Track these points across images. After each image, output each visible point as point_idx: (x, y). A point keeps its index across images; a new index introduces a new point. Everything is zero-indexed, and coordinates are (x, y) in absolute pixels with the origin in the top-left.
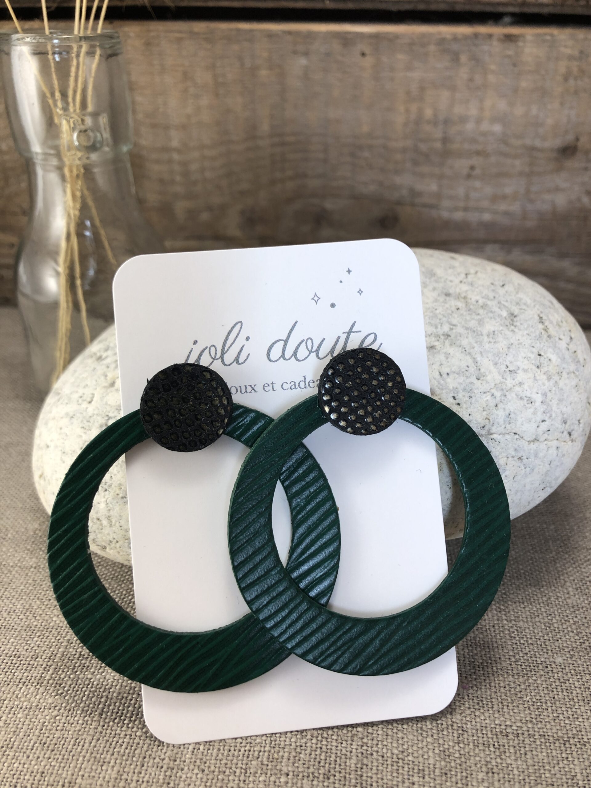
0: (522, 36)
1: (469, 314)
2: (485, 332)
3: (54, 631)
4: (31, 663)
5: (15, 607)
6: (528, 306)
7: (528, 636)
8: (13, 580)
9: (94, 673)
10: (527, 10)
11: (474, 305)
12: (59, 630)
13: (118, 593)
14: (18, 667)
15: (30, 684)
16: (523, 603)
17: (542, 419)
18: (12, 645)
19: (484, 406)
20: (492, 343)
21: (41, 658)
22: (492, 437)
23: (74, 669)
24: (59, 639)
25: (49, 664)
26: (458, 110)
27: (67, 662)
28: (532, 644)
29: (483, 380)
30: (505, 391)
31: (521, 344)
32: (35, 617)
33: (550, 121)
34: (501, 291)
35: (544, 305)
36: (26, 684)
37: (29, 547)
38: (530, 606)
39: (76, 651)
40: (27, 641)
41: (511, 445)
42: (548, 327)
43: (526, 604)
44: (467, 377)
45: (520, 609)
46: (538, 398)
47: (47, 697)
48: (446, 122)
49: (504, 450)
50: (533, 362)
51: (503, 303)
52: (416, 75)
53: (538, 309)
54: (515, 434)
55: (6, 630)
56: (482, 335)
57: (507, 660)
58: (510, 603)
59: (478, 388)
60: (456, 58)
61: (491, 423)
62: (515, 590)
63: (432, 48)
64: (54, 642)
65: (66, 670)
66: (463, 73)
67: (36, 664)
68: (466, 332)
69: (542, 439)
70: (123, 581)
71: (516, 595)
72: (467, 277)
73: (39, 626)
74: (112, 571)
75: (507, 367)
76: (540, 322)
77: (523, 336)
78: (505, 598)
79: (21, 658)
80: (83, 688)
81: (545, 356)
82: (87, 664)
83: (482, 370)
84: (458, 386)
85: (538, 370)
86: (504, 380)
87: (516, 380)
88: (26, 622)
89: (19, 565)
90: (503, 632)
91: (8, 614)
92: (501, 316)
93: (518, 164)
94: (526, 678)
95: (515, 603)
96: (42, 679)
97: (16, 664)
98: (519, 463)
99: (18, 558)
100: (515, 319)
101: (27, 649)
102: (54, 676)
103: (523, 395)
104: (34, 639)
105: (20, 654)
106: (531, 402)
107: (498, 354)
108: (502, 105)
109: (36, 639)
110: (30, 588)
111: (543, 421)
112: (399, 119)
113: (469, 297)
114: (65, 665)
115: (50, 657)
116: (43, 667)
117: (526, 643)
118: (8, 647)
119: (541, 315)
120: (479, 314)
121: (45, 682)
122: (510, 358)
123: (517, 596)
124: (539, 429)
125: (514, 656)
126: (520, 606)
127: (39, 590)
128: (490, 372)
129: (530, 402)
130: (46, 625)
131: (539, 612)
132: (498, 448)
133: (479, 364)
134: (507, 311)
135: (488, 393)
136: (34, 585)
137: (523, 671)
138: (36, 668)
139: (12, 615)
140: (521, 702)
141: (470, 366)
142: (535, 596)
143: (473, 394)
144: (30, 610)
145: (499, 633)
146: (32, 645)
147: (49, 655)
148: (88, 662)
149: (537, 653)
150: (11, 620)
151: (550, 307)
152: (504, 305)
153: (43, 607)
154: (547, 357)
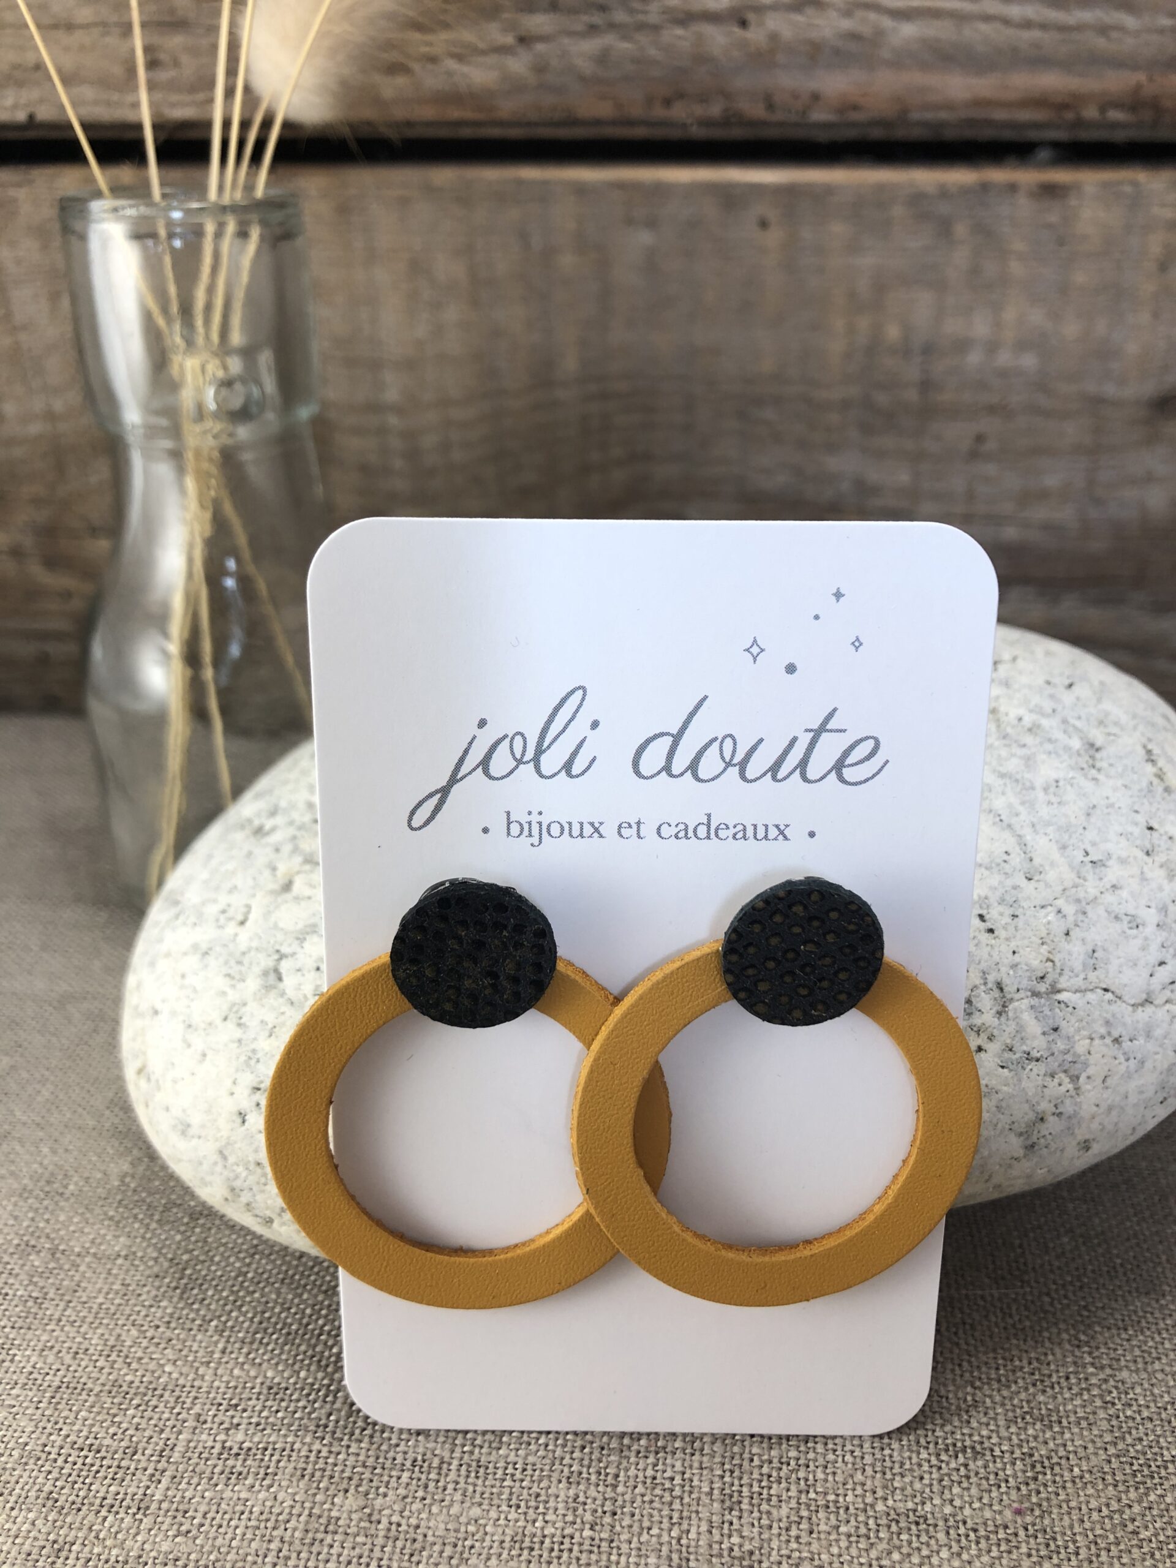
0: (1076, 187)
1: (1005, 745)
2: (1039, 782)
3: (167, 1394)
4: (124, 1464)
5: (87, 1342)
6: (1122, 729)
7: (1142, 1402)
8: (83, 1285)
9: (253, 1487)
10: (1085, 135)
11: (1013, 727)
12: (177, 1393)
13: (296, 1314)
14: (98, 1472)
15: (122, 1510)
16: (1126, 1330)
17: (1160, 958)
18: (84, 1425)
19: (1044, 934)
20: (1056, 805)
21: (143, 1454)
22: (1060, 997)
23: (211, 1479)
24: (179, 1414)
25: (160, 1466)
26: (953, 326)
27: (197, 1464)
28: (1151, 1420)
29: (1038, 881)
30: (1084, 903)
31: (1112, 806)
32: (129, 1364)
33: (1132, 348)
34: (1068, 698)
35: (1153, 725)
36: (114, 1509)
37: (111, 1213)
38: (1141, 1338)
39: (215, 1441)
40: (115, 1416)
41: (1097, 1013)
42: (1165, 770)
43: (1131, 1332)
44: (1006, 874)
45: (1119, 1341)
46: (1151, 917)
47: (157, 1540)
48: (929, 350)
49: (1084, 1023)
50: (1138, 842)
51: (1072, 721)
52: (867, 261)
53: (1143, 734)
54: (1106, 990)
55: (70, 1391)
56: (1033, 788)
57: (1101, 1452)
58: (1098, 1329)
59: (1029, 898)
60: (945, 229)
61: (1058, 971)
62: (1106, 1301)
63: (898, 211)
64: (169, 1420)
65: (195, 1481)
66: (961, 257)
67: (132, 1467)
68: (1001, 782)
69: (1159, 1001)
70: (305, 1286)
71: (1109, 1311)
72: (995, 670)
73: (137, 1383)
74: (281, 1265)
75: (1087, 854)
76: (1147, 761)
77: (1115, 789)
78: (1088, 1317)
79: (103, 1454)
80: (231, 1519)
81: (1162, 831)
82: (239, 1468)
83: (1037, 861)
84: (990, 894)
85: (1149, 860)
86: (1081, 881)
87: (1105, 880)
88: (110, 1374)
89: (92, 1251)
90: (1088, 1390)
91: (74, 1358)
92: (1070, 749)
93: (1072, 431)
94: (1142, 1491)
95: (1109, 1328)
96: (147, 1498)
97: (92, 1465)
98: (1114, 1050)
99: (91, 1237)
100: (1098, 755)
101: (115, 1434)
102: (170, 1493)
103: (1121, 910)
104: (128, 1412)
105: (101, 1445)
106: (1136, 924)
107: (1067, 829)
108: (1037, 317)
109: (131, 1412)
110: (117, 1301)
111: (1162, 963)
112: (836, 347)
113: (1002, 709)
114: (193, 1471)
115: (163, 1451)
116: (150, 1471)
117: (1138, 1418)
118: (76, 1428)
119: (1150, 747)
120: (1024, 746)
121: (154, 1506)
122: (1091, 835)
123: (1112, 1314)
124: (1154, 980)
125: (1115, 1444)
126: (1119, 1335)
127: (135, 1305)
128: (1052, 864)
129: (1134, 925)
130: (151, 1382)
131: (1161, 1350)
132: (1073, 1020)
133: (1029, 848)
134: (1081, 739)
135: (1049, 909)
136: (125, 1295)
137: (1135, 1476)
138: (134, 1475)
139: (82, 1359)
140: (1134, 1542)
141: (1010, 850)
142: (1149, 1315)
143: (1021, 910)
144: (118, 1348)
145: (1081, 1394)
146: (124, 1426)
147: (158, 1448)
148: (239, 1463)
149: (1162, 1440)
150: (80, 1369)
151: (1165, 729)
152: (1074, 726)
153: (145, 1343)
154: (1166, 833)
